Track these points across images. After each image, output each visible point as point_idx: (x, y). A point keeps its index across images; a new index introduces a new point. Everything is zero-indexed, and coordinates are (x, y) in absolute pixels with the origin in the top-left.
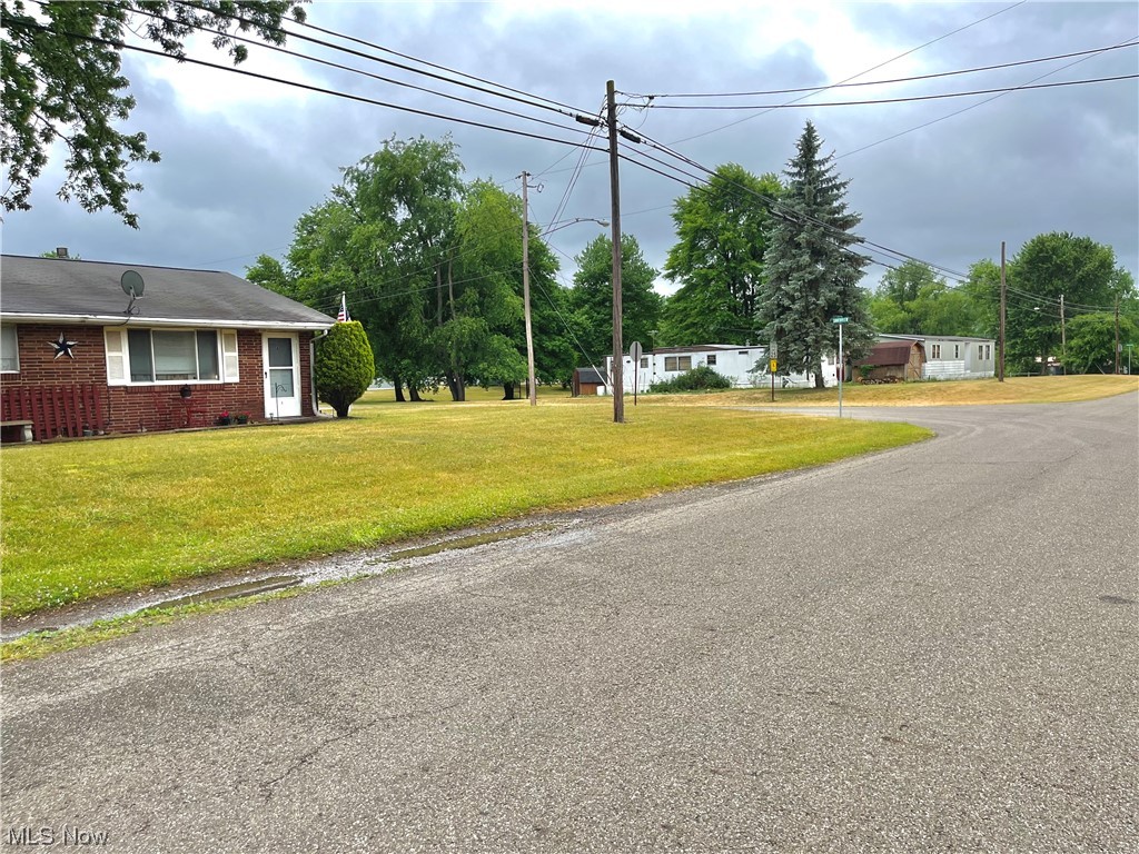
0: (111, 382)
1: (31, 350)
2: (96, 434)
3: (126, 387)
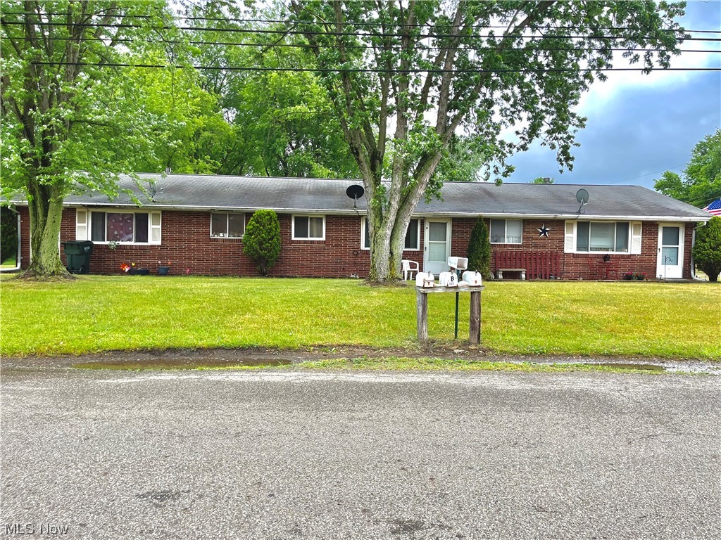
0: (567, 250)
1: (528, 232)
2: (556, 278)
3: (573, 254)
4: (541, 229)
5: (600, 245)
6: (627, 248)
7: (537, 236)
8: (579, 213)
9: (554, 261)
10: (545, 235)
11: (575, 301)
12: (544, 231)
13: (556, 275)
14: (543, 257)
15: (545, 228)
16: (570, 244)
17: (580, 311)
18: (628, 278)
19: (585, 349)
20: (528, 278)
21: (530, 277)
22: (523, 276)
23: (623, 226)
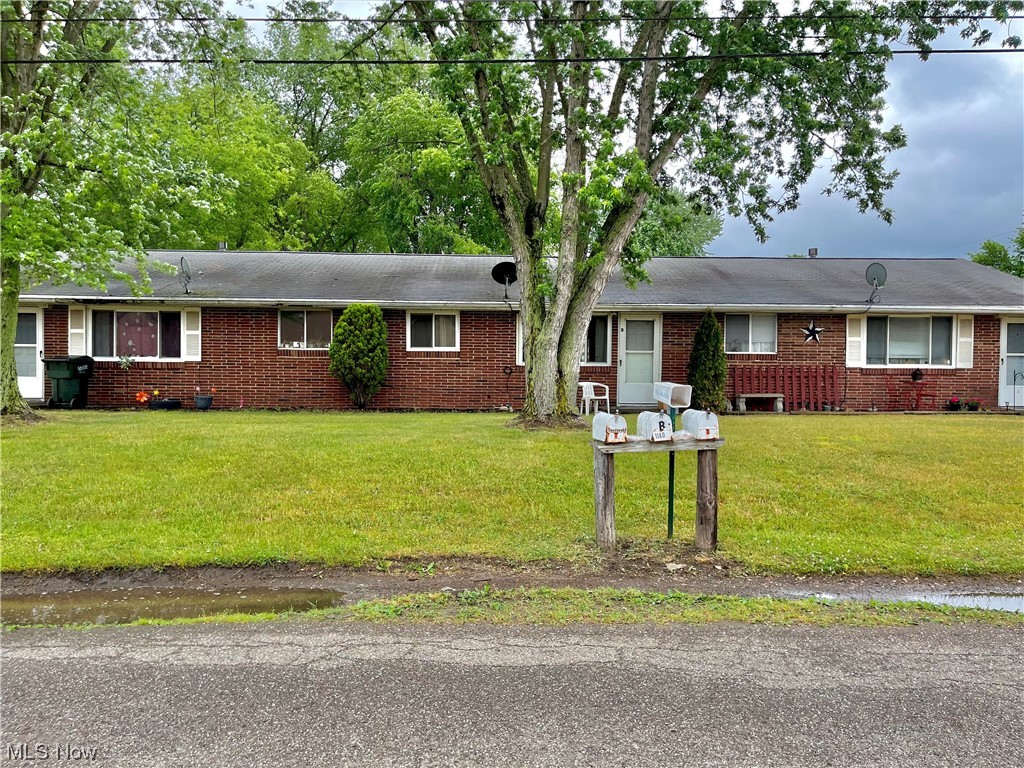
0: (850, 364)
1: (787, 335)
2: (833, 409)
3: (862, 369)
4: (808, 329)
5: (905, 353)
6: (950, 358)
7: (801, 341)
8: (870, 302)
9: (829, 381)
10: (815, 338)
11: (880, 454)
12: (813, 333)
13: (832, 403)
14: (810, 375)
15: (814, 327)
16: (856, 352)
17: (894, 474)
18: (953, 407)
19: (925, 561)
20: (787, 408)
21: (791, 408)
22: (780, 406)
23: (944, 322)
